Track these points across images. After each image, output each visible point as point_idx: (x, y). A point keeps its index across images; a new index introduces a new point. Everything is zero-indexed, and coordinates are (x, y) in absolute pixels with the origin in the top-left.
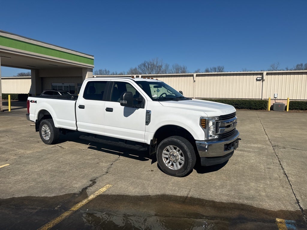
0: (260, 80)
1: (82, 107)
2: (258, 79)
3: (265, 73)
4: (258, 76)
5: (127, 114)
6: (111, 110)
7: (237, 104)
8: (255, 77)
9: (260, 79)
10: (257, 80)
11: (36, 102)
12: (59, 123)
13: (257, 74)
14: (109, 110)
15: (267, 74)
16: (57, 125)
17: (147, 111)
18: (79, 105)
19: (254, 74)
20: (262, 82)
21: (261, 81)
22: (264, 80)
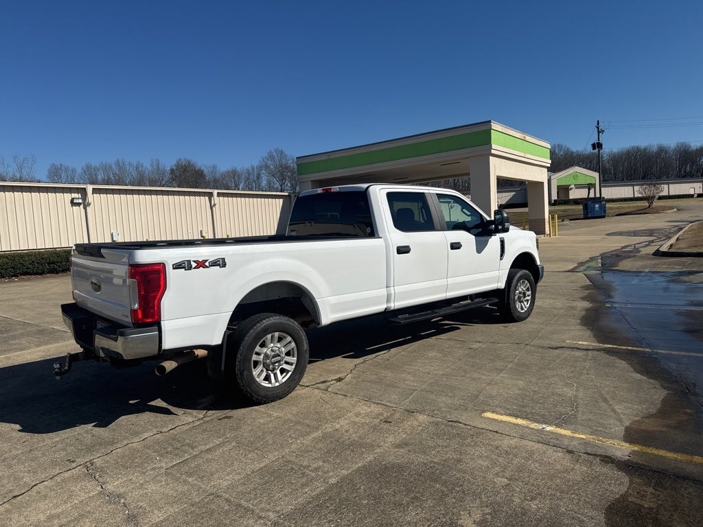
0: (79, 204)
1: (403, 250)
2: (75, 201)
3: (90, 188)
4: (75, 195)
5: (480, 248)
6: (458, 246)
7: (53, 263)
8: (68, 197)
9: (80, 201)
10: (73, 203)
11: (220, 263)
12: (336, 308)
13: (70, 190)
14: (455, 246)
15: (95, 191)
16: (327, 317)
17: (500, 238)
18: (398, 247)
19: (63, 190)
20: (85, 208)
21: (82, 206)
22: (89, 204)
